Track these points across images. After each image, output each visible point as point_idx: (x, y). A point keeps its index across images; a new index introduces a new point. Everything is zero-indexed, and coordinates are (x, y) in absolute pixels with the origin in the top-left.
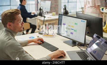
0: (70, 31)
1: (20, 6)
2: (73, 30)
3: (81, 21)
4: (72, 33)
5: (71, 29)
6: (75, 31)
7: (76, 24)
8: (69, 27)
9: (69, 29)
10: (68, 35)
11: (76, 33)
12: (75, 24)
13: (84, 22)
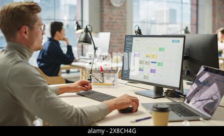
0: (149, 67)
1: (50, 42)
2: (156, 63)
3: (173, 41)
4: (153, 71)
5: (152, 62)
6: (159, 64)
7: (161, 49)
8: (147, 59)
9: (147, 63)
10: (145, 77)
11: (162, 69)
12: (160, 51)
13: (179, 41)
